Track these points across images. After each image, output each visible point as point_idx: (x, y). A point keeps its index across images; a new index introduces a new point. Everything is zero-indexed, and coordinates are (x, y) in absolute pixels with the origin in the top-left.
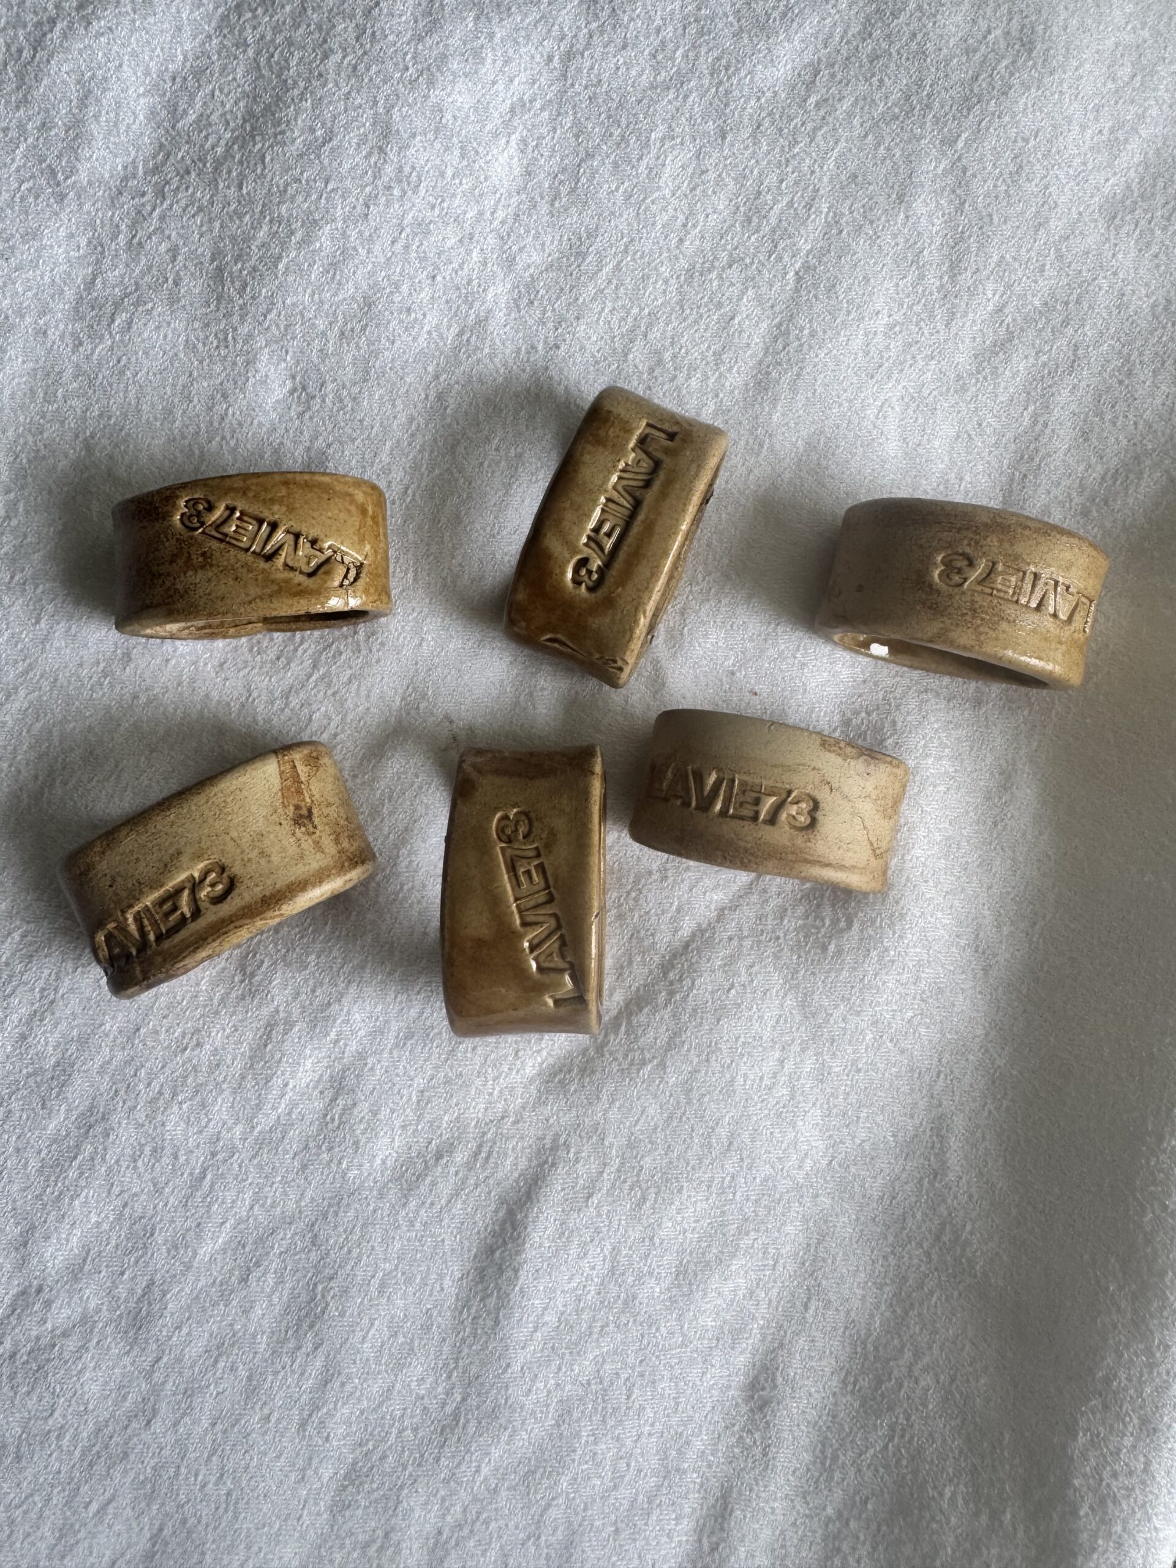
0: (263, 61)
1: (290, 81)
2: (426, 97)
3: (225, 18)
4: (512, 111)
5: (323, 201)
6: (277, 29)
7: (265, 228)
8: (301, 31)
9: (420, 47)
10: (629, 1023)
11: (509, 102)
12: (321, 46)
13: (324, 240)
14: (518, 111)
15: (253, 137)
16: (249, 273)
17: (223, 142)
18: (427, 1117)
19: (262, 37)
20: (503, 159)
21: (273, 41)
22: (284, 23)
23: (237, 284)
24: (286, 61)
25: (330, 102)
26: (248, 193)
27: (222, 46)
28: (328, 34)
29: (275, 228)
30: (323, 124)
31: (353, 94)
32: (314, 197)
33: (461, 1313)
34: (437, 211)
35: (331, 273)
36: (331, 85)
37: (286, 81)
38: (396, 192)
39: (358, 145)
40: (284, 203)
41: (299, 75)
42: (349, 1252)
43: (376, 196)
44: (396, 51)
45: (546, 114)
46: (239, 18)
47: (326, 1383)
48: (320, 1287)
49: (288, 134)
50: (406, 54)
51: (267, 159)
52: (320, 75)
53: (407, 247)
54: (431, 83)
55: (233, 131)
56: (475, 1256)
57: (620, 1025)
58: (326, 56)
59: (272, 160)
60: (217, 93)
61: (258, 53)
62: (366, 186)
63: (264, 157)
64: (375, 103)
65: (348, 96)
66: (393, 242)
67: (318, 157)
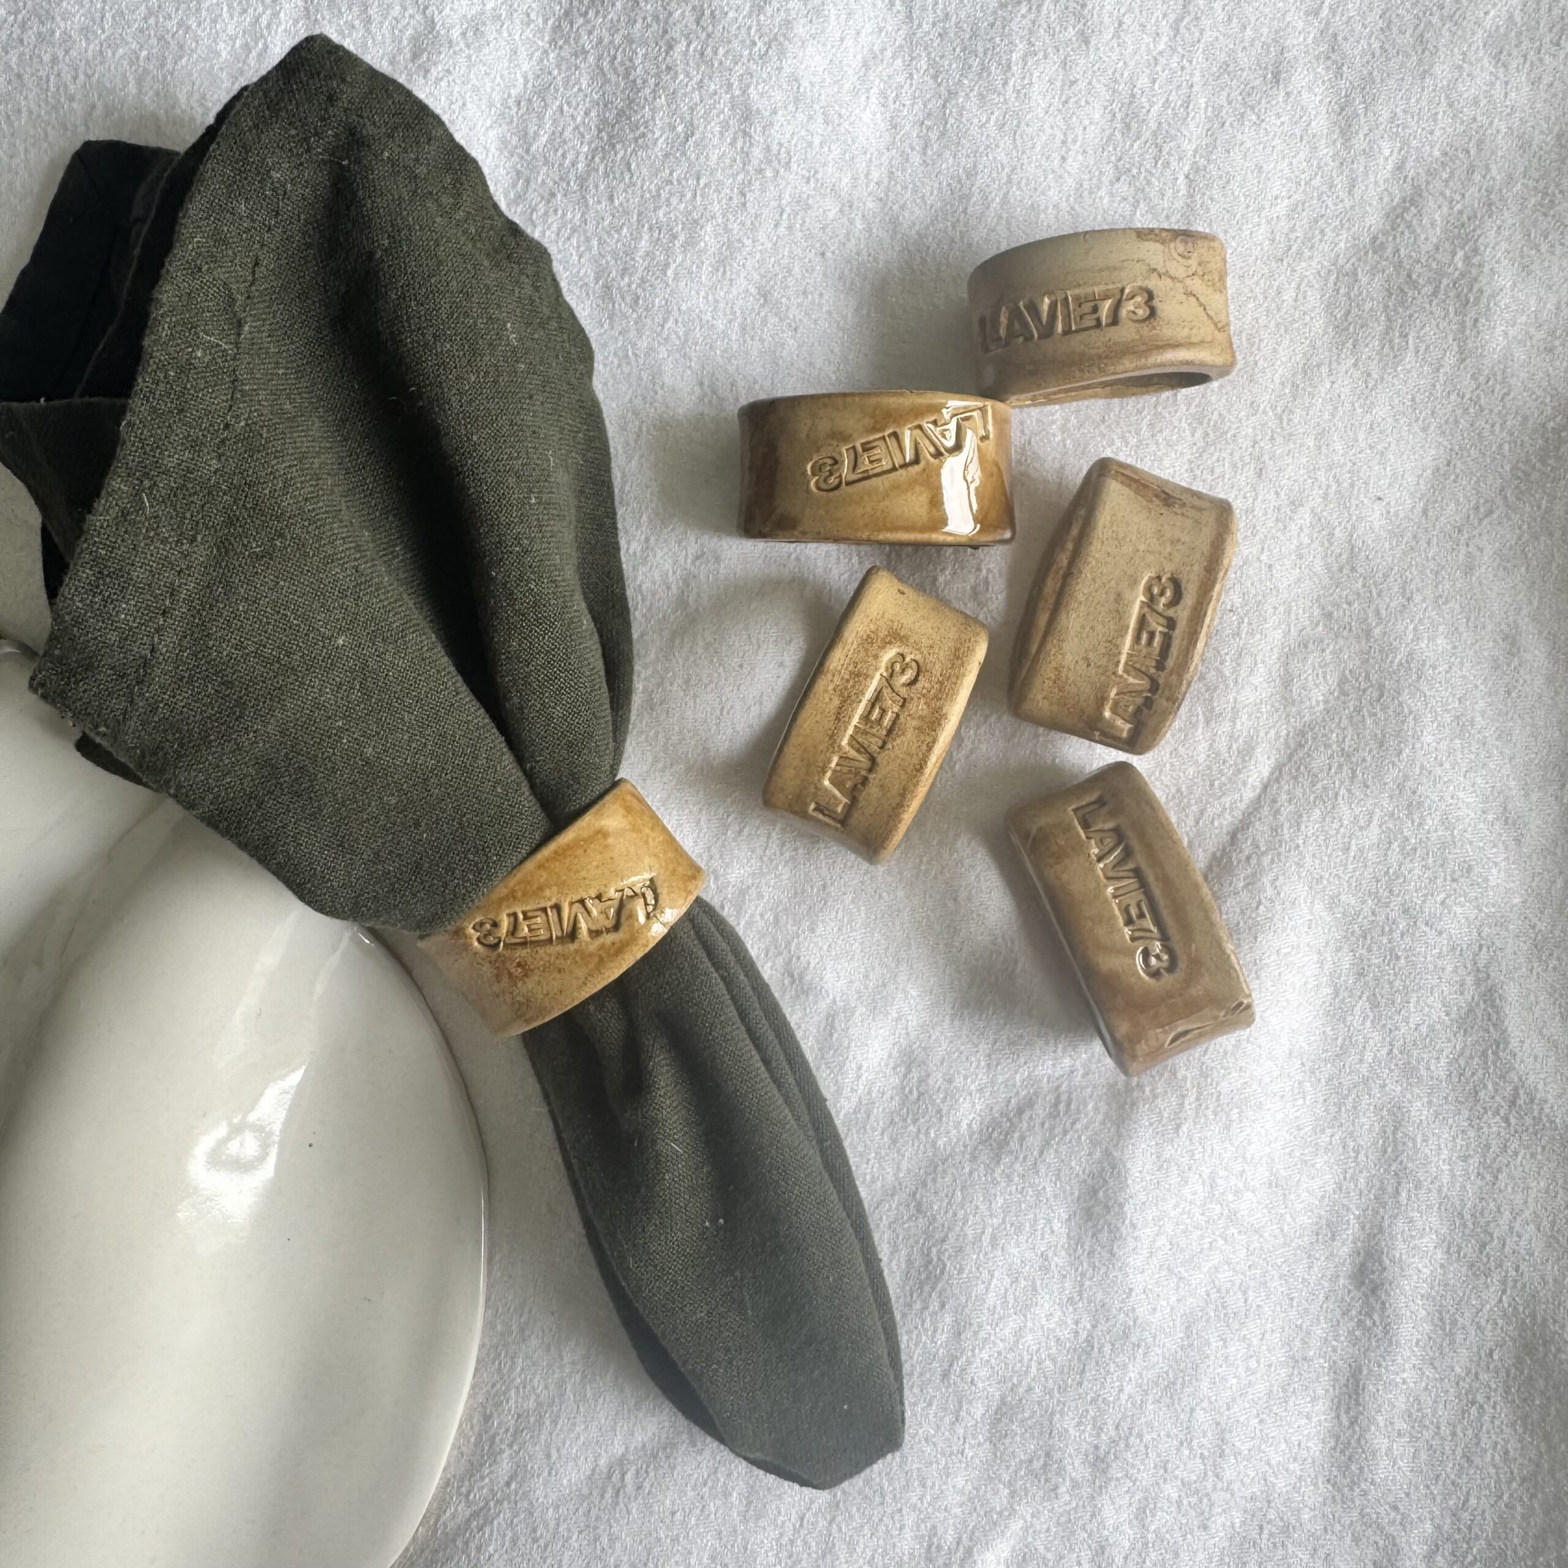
0: (606, 64)
1: (639, 81)
2: (780, 69)
3: (557, 28)
4: (866, 65)
5: (698, 199)
6: (613, 29)
7: (646, 237)
8: (638, 26)
9: (762, 18)
11: (859, 57)
12: (662, 37)
13: (709, 238)
14: (871, 63)
15: (613, 146)
16: (639, 286)
17: (582, 157)
18: (1001, 1079)
19: (600, 41)
20: (867, 116)
21: (611, 42)
22: (619, 21)
23: (628, 299)
24: (631, 60)
25: (685, 95)
26: (621, 204)
27: (560, 59)
28: (666, 23)
29: (656, 235)
30: (682, 119)
31: (706, 81)
32: (689, 196)
34: (812, 185)
35: (721, 271)
37: (634, 81)
38: (769, 173)
39: (721, 133)
40: (660, 207)
41: (647, 73)
43: (750, 182)
44: (739, 28)
45: (899, 62)
46: (572, 26)
49: (650, 135)
50: (750, 28)
51: (633, 166)
52: (669, 68)
53: (790, 228)
54: (782, 53)
55: (590, 143)
56: (1078, 1199)
58: (670, 47)
59: (638, 166)
60: (565, 108)
61: (600, 58)
62: (738, 173)
63: (629, 165)
64: (730, 86)
65: (700, 85)
66: (776, 226)
67: (684, 154)
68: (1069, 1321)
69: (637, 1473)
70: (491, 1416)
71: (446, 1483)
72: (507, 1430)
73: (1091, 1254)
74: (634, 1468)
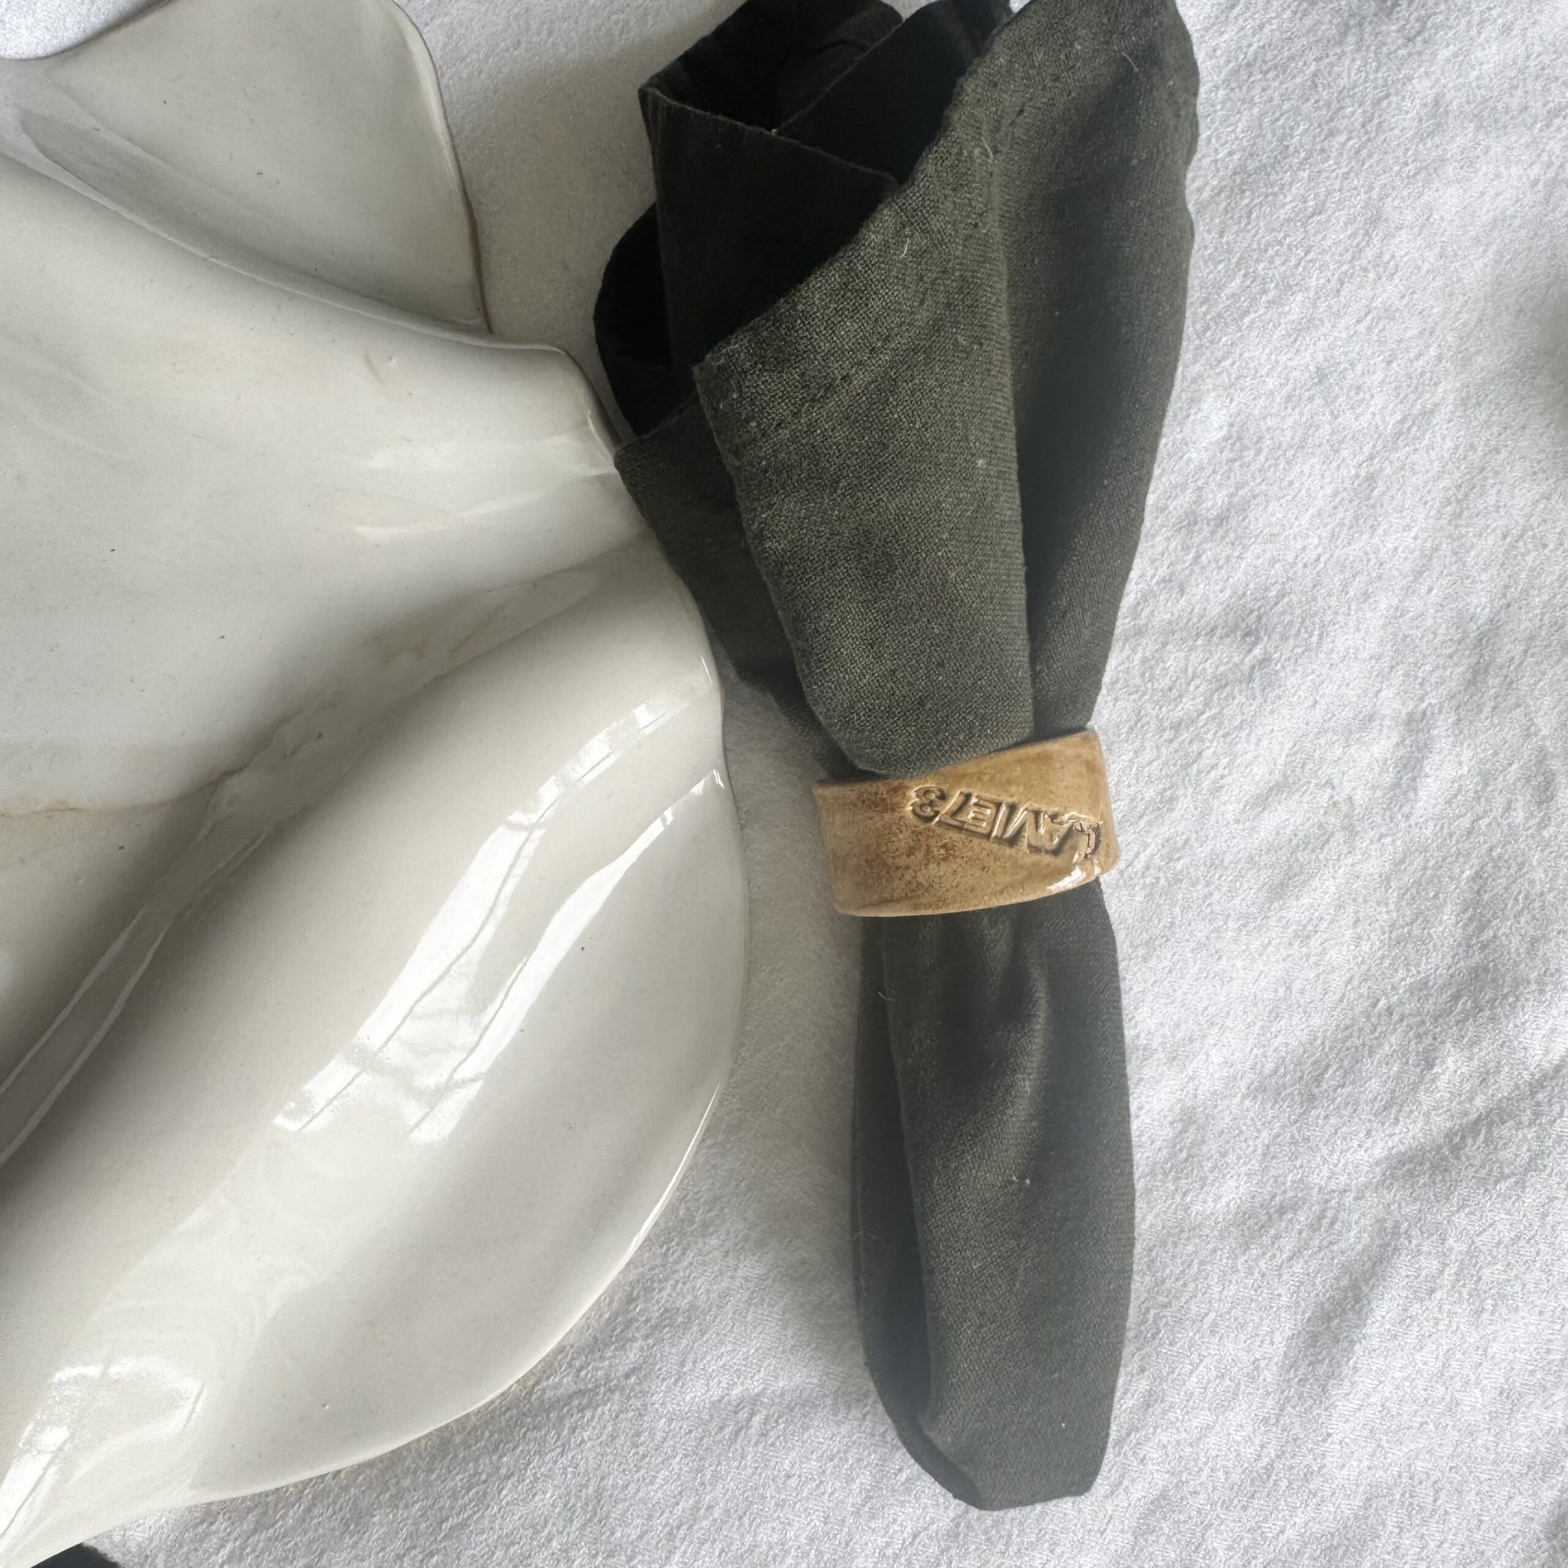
0: (1267, 121)
1: (1291, 149)
2: (1420, 194)
3: (1236, 72)
5: (1300, 269)
6: (1285, 98)
7: (1238, 280)
8: (1309, 104)
9: (1421, 146)
10: (1489, 1132)
12: (1327, 122)
13: (1295, 307)
15: (1243, 191)
16: (1213, 319)
17: (1208, 188)
18: (1273, 1172)
19: (1271, 100)
21: (1279, 106)
22: (1293, 92)
23: (1198, 326)
24: (1291, 128)
25: (1328, 178)
26: (1228, 243)
27: (1228, 98)
28: (1336, 112)
29: (1248, 283)
30: (1317, 195)
31: (1352, 174)
32: (1292, 263)
33: (1288, 1372)
34: (1405, 301)
35: (1293, 338)
36: (1331, 162)
37: (1287, 147)
38: (1372, 275)
39: (1346, 224)
40: (1262, 261)
41: (1301, 145)
42: (1185, 1285)
43: (1352, 275)
44: (1398, 145)
46: (1249, 77)
47: (1148, 1406)
48: (1152, 1312)
49: (1281, 197)
50: (1407, 150)
51: (1253, 216)
52: (1323, 150)
53: (1369, 329)
54: (1427, 183)
55: (1223, 179)
56: (1309, 1320)
57: (1479, 1133)
58: (1331, 134)
59: (1258, 217)
60: (1214, 140)
61: (1263, 114)
62: (1344, 263)
63: (1250, 213)
64: (1371, 188)
65: (1346, 176)
66: (1359, 322)
67: (1304, 225)
68: (1257, 1442)
69: (767, 1418)
70: (638, 1298)
71: (560, 1350)
72: (648, 1320)
73: (1302, 1381)
74: (764, 1412)
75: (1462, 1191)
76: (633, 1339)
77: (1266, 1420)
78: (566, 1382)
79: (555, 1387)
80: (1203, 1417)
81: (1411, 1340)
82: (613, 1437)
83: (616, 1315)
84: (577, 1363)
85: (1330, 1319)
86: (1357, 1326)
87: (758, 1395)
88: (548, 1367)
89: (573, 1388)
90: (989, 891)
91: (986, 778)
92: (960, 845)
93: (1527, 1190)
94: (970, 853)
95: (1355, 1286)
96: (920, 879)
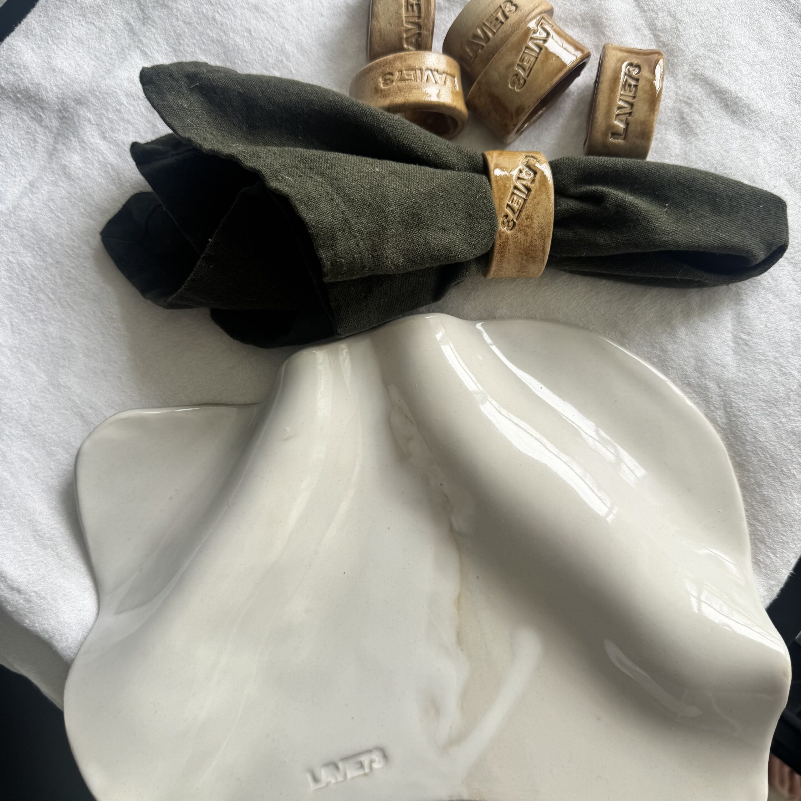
25: (235, 25)
30: (242, 31)
31: (235, 14)
33: (745, 125)
36: (228, 22)
75: (681, 45)
76: (706, 384)
77: (763, 137)
78: (720, 413)
79: (721, 418)
80: (760, 160)
81: (738, 74)
82: (744, 395)
83: (695, 391)
84: (713, 408)
85: (727, 105)
86: (731, 94)
87: (733, 335)
88: (713, 421)
89: (722, 411)
90: (548, 203)
91: (502, 196)
92: (527, 212)
93: (683, 20)
94: (531, 209)
95: (715, 92)
96: (538, 232)
